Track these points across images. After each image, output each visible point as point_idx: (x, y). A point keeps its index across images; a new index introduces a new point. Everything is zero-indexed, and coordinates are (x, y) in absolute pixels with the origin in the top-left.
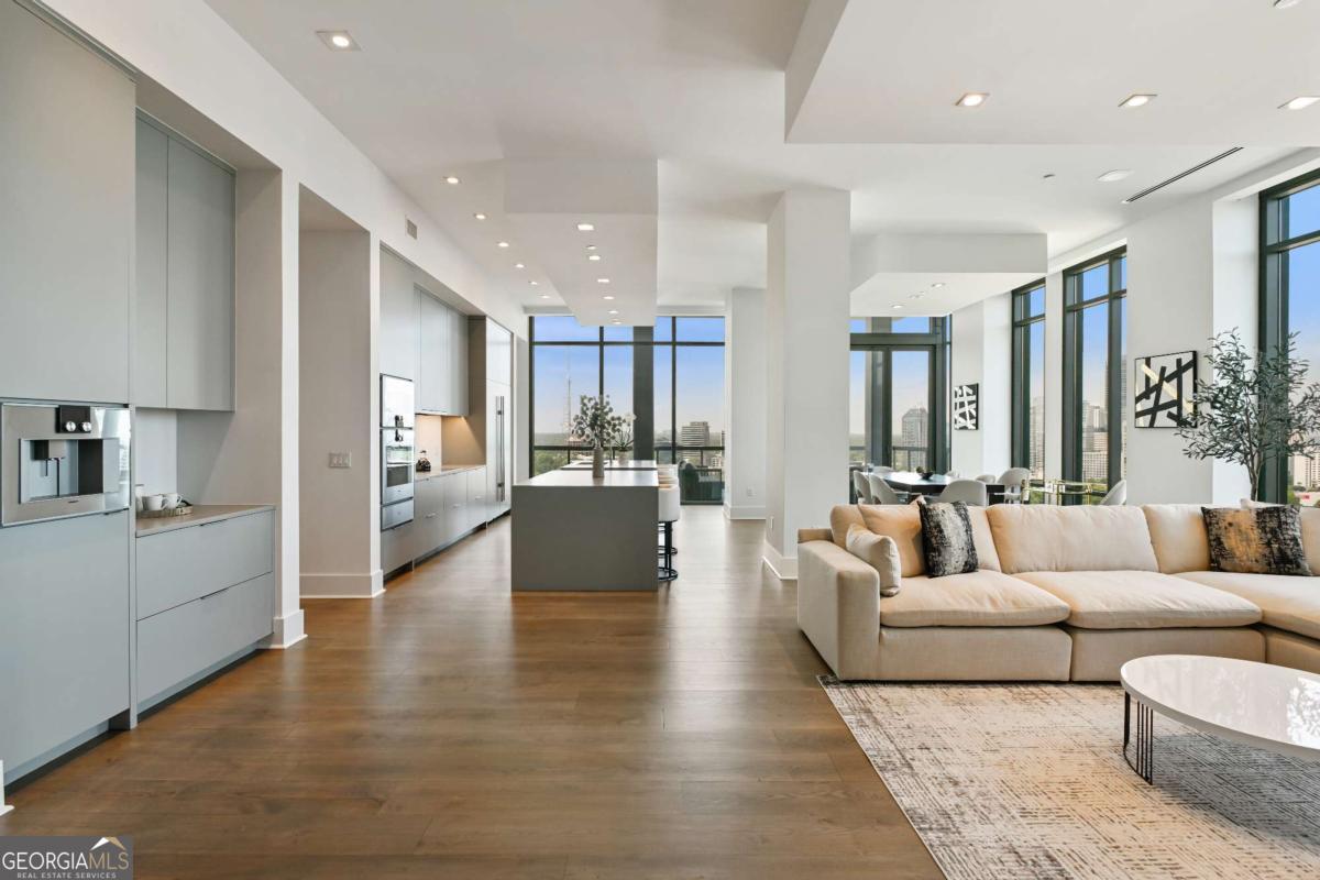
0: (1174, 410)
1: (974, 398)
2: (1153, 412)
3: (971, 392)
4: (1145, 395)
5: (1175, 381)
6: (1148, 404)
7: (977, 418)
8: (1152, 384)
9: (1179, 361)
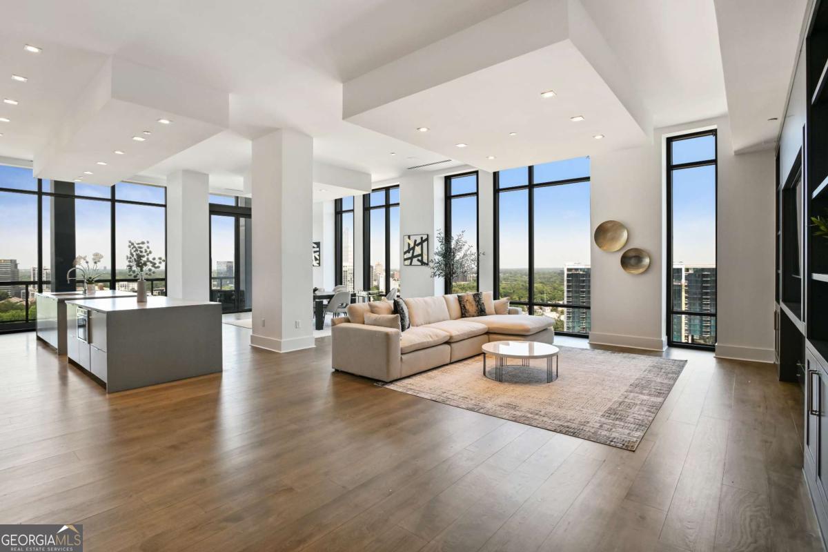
0: (420, 258)
1: (318, 249)
2: (411, 259)
3: (315, 246)
4: (408, 251)
5: (420, 246)
6: (409, 255)
7: (319, 260)
8: (411, 247)
9: (422, 238)
